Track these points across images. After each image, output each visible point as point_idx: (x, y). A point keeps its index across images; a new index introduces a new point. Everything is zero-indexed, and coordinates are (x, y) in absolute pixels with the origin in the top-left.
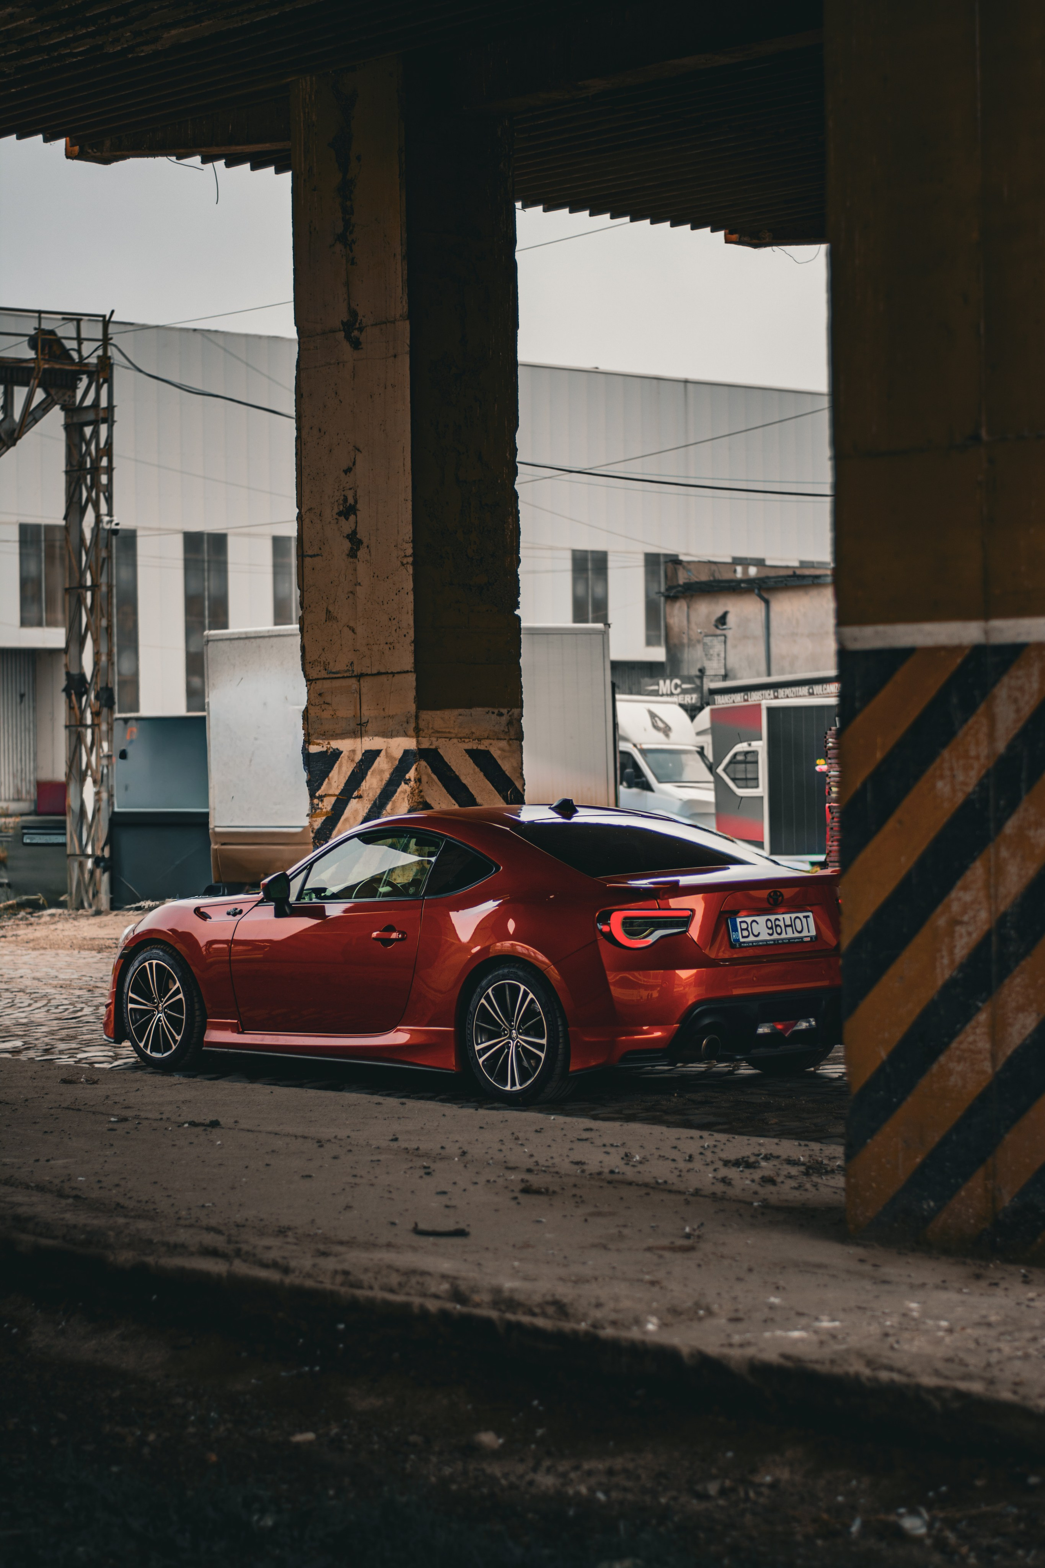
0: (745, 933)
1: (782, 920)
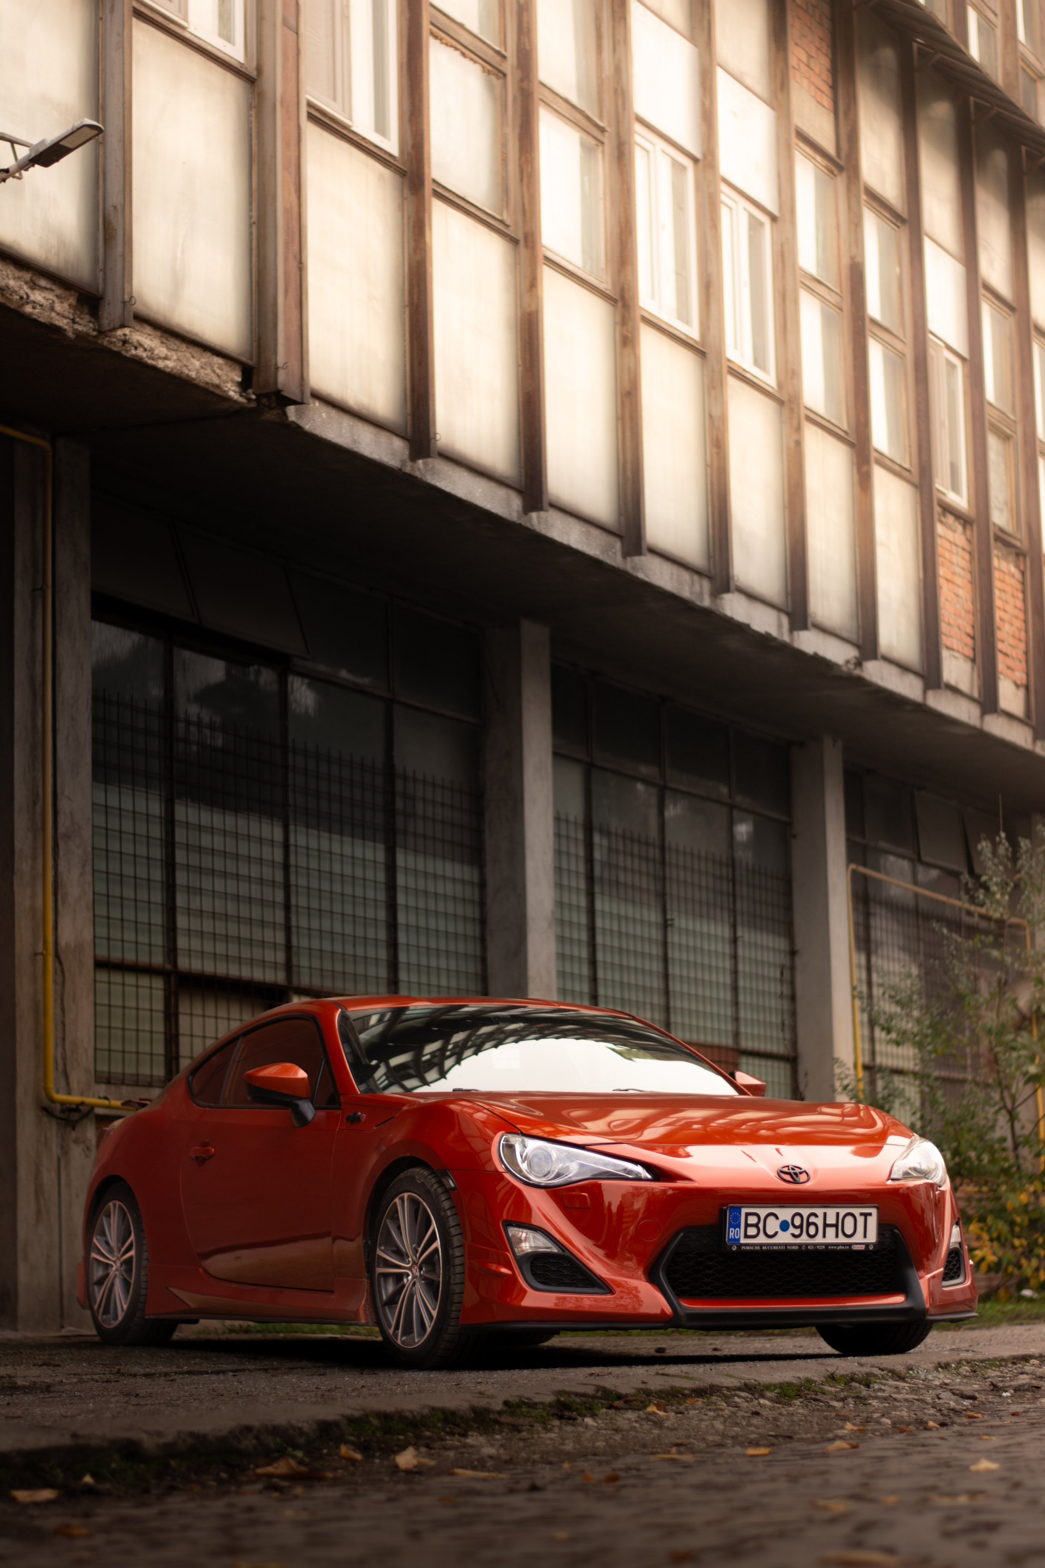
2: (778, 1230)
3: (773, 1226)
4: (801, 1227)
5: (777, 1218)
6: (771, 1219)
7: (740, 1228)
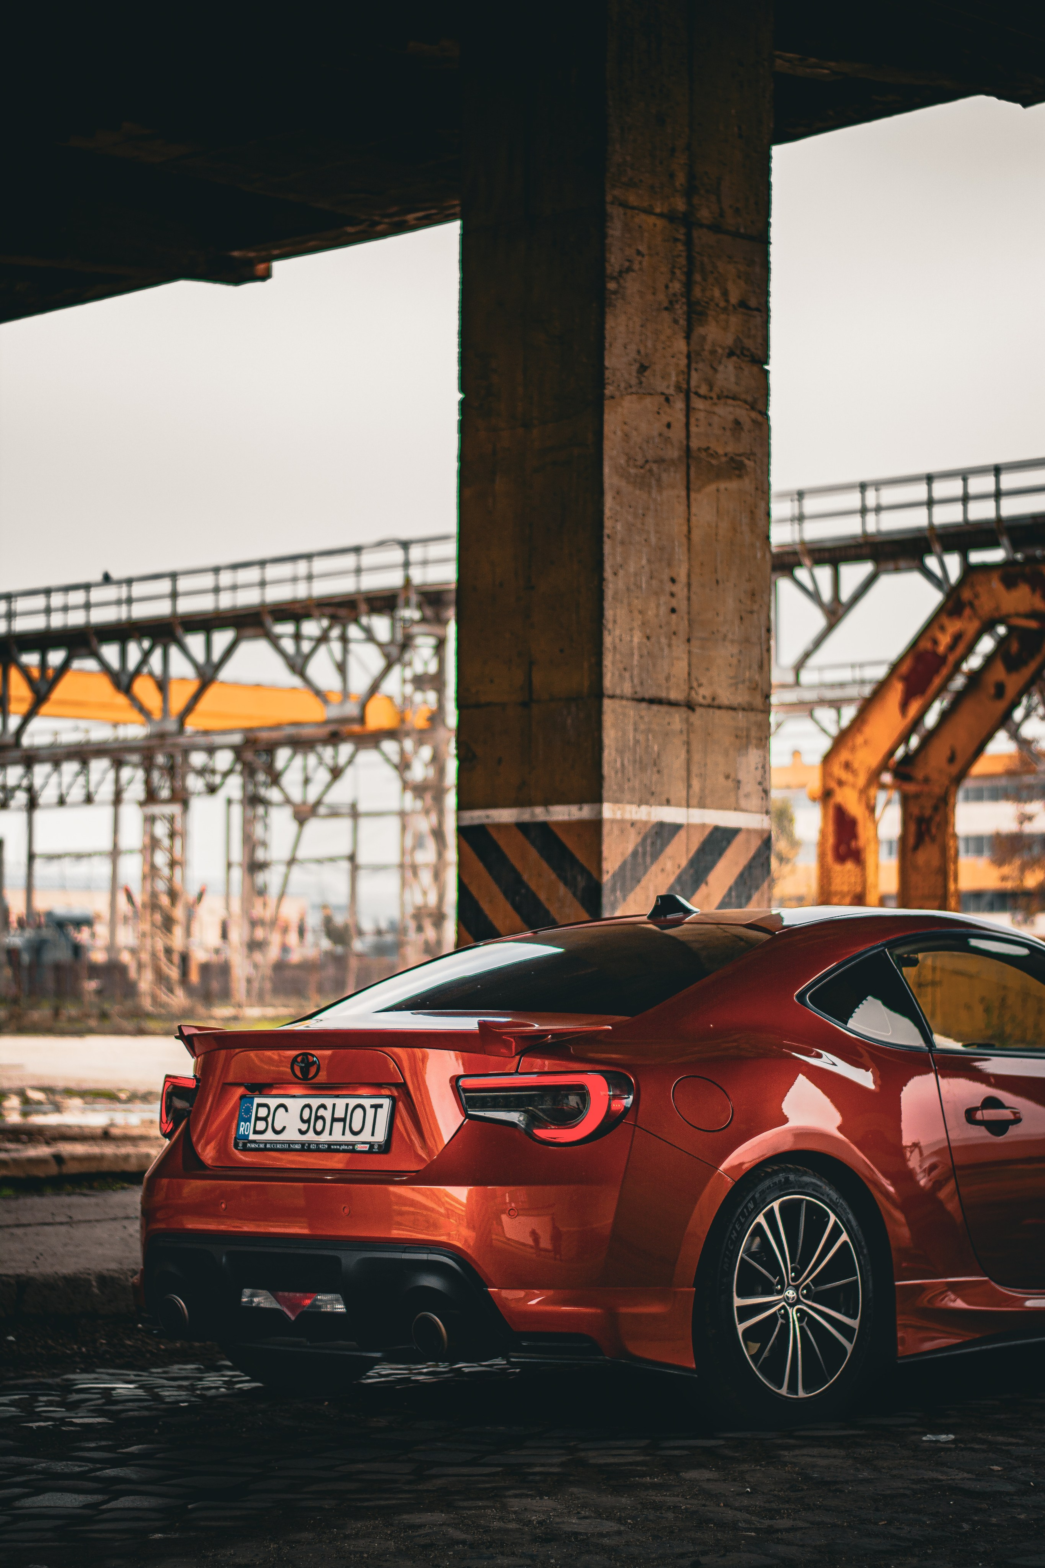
0: (261, 1126)
1: (330, 1108)
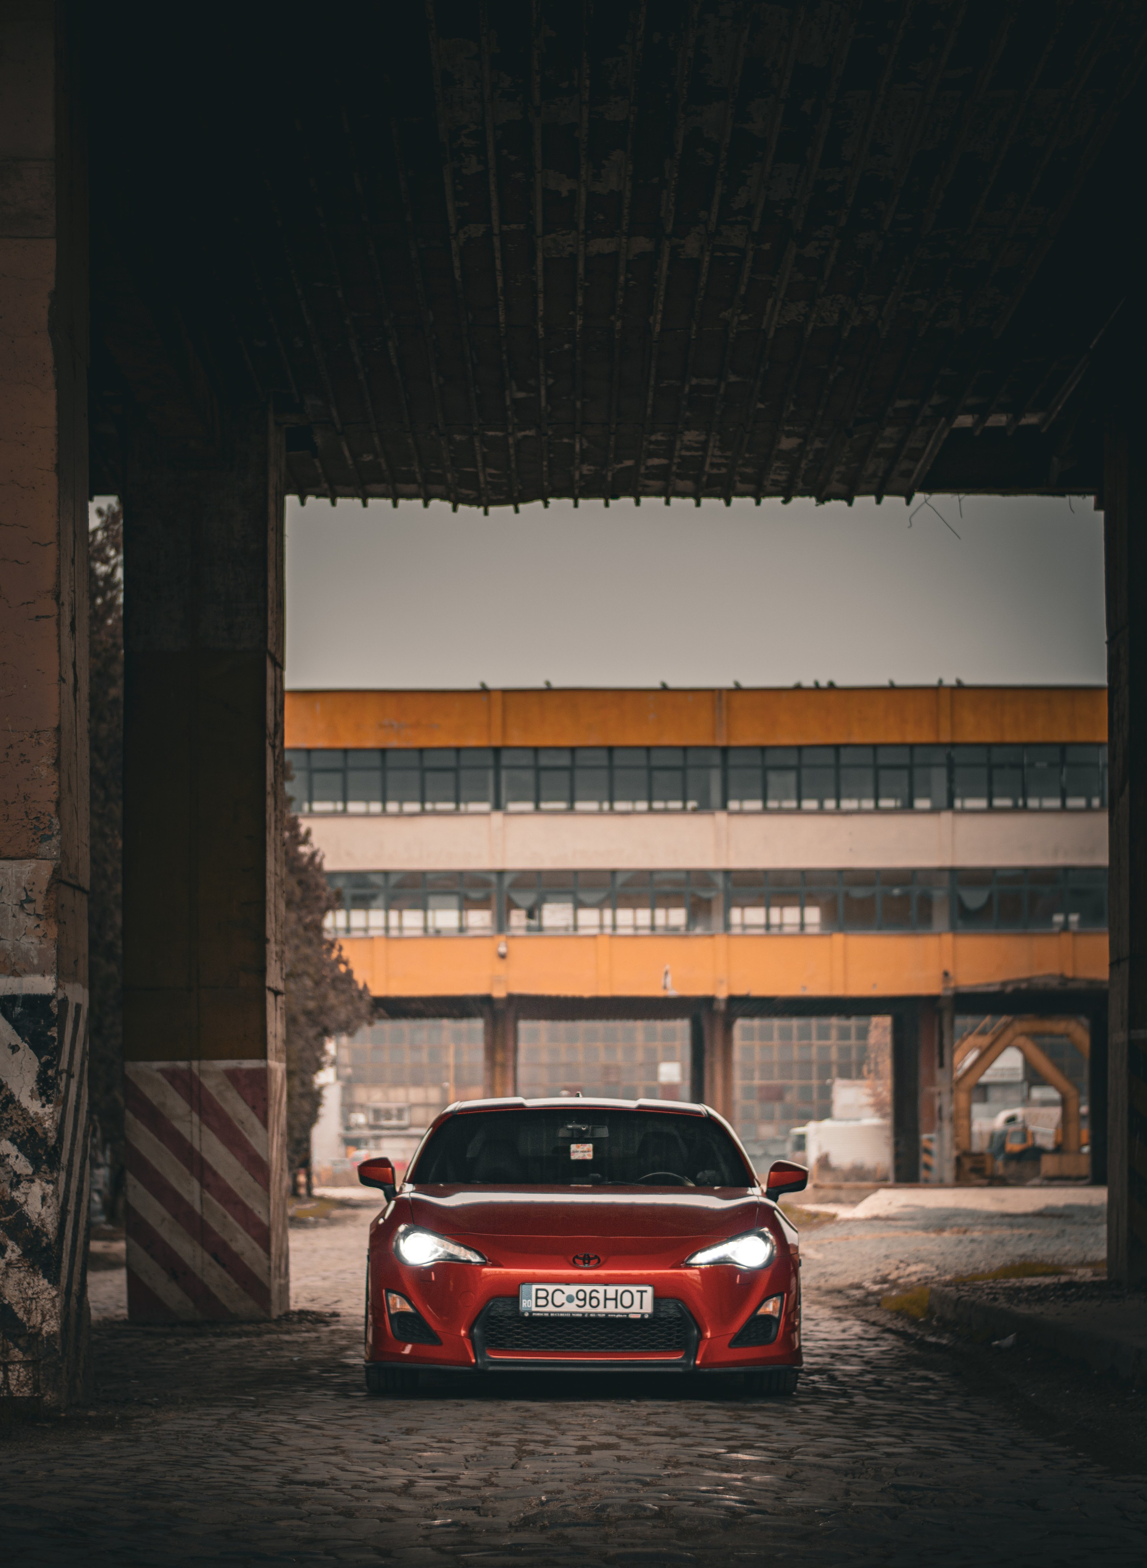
2: (565, 1301)
3: (559, 1298)
4: (584, 1299)
5: (563, 1293)
6: (558, 1294)
7: (531, 1298)
